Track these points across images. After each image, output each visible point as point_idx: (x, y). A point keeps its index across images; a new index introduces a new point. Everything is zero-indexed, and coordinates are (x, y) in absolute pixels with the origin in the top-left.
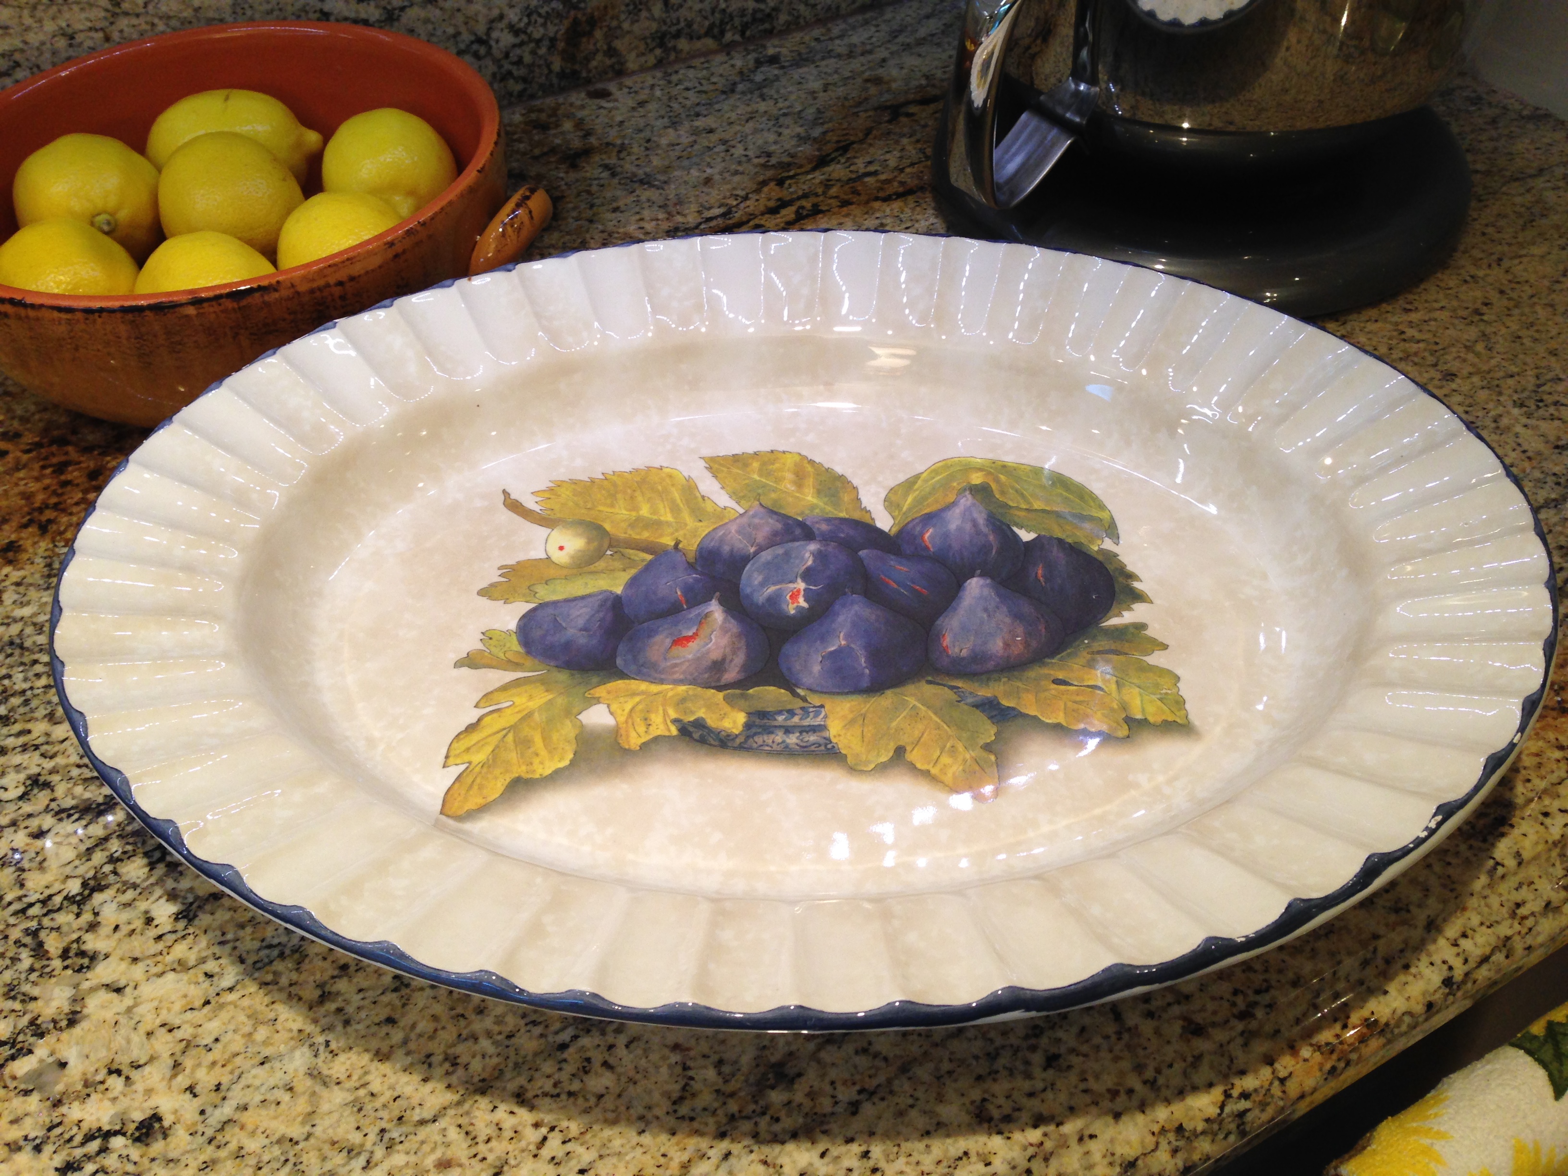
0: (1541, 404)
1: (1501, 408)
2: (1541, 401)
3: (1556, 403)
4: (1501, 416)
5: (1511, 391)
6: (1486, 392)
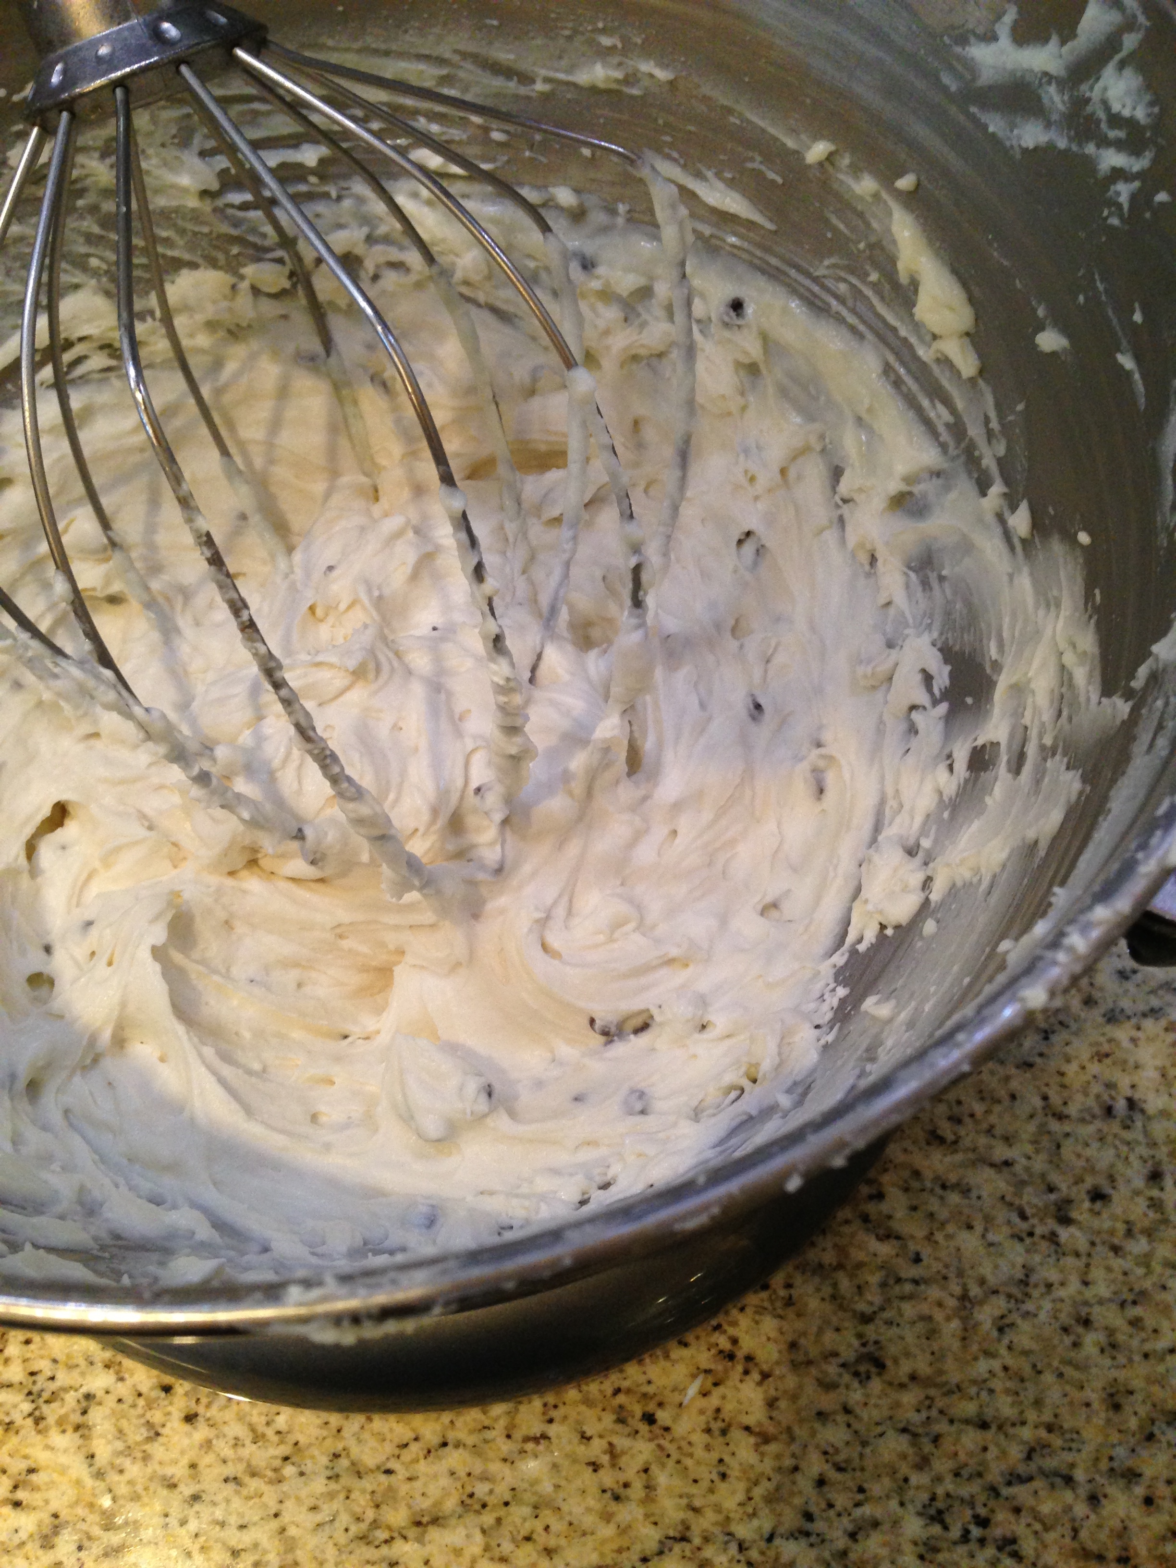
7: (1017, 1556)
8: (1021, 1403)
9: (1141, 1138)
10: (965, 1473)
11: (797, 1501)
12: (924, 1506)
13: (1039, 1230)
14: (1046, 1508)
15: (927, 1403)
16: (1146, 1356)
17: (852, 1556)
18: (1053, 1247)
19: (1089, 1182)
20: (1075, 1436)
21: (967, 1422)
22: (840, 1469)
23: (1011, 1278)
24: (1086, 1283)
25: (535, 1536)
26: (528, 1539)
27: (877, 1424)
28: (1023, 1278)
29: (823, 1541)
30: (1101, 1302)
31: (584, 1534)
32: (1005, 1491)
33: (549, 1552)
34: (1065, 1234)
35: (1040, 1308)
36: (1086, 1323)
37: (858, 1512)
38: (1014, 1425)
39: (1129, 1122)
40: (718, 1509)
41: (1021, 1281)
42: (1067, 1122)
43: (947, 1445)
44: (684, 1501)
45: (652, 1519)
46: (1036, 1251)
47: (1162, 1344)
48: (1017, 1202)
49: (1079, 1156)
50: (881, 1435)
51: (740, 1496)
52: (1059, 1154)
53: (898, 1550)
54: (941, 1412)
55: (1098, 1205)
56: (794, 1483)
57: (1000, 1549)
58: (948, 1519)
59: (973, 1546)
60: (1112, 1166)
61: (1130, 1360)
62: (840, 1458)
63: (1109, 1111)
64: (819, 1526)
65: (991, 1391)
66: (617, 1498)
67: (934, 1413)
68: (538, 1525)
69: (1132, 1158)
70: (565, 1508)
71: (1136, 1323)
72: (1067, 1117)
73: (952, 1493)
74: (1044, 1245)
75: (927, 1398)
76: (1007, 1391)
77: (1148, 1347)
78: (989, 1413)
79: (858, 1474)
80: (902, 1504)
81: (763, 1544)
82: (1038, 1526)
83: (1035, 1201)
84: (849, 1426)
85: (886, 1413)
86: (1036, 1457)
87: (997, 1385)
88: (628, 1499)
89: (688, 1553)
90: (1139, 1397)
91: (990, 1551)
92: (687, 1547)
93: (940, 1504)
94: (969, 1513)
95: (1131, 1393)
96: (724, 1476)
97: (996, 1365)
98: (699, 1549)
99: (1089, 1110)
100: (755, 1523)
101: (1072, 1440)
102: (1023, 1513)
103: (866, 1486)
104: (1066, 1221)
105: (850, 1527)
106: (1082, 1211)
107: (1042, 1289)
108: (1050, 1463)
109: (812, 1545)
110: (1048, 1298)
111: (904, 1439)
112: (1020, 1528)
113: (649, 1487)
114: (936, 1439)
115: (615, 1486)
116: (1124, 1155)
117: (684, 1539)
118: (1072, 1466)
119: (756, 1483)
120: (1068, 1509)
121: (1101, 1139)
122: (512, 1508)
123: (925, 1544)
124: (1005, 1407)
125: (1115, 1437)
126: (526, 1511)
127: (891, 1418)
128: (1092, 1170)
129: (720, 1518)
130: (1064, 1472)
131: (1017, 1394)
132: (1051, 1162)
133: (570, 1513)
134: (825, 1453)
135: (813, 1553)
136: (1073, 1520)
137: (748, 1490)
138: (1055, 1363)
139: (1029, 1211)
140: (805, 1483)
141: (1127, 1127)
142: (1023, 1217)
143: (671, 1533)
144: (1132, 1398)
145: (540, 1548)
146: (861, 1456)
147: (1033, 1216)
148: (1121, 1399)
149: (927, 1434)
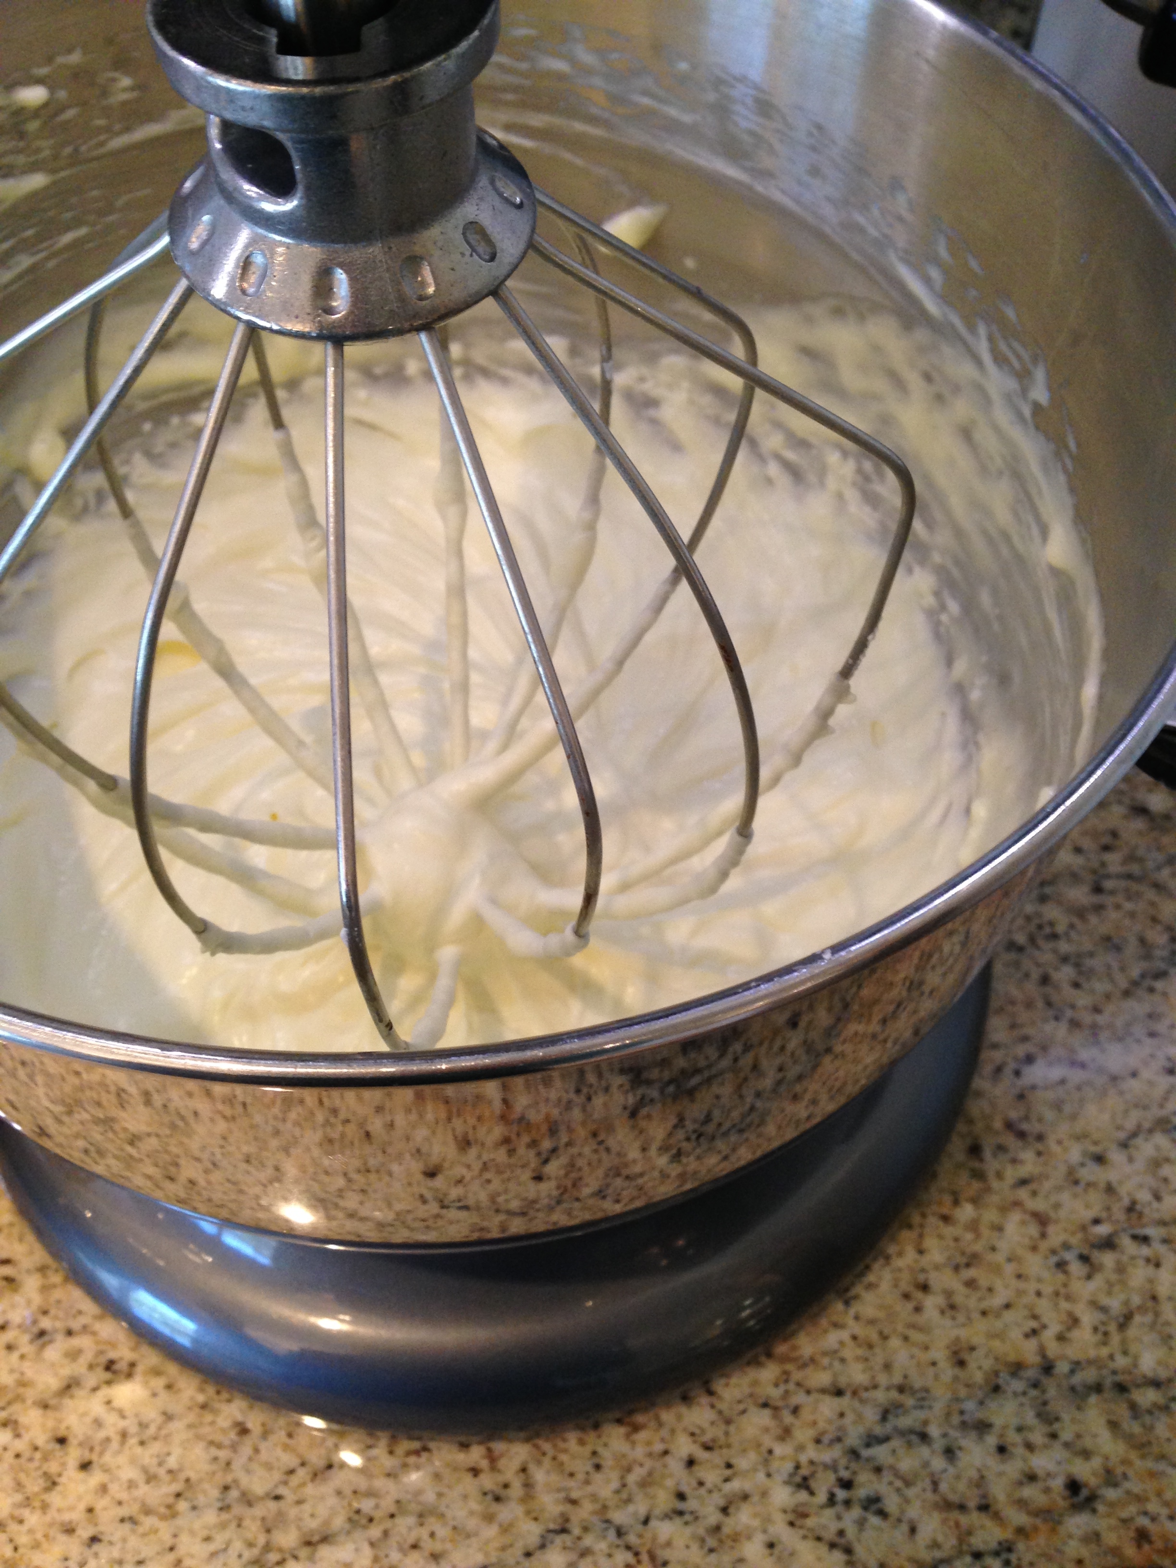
0: (841, 1494)
1: (761, 1476)
2: (847, 1485)
3: (873, 1504)
4: (745, 1497)
5: (811, 1433)
6: (764, 1418)
7: (882, 1514)
8: (871, 1368)
10: (826, 1439)
11: (670, 1483)
12: (791, 1475)
14: (906, 1464)
15: (785, 1377)
16: (984, 1313)
17: (726, 1530)
20: (924, 1395)
21: (823, 1391)
22: (707, 1448)
24: (921, 1252)
25: (422, 1544)
26: (415, 1547)
27: (740, 1402)
29: (697, 1518)
30: (937, 1267)
31: (468, 1536)
32: (865, 1453)
33: (435, 1557)
36: (925, 1288)
37: (728, 1487)
38: (867, 1389)
40: (594, 1498)
43: (806, 1415)
44: (562, 1495)
45: (534, 1515)
47: (997, 1301)
50: (744, 1412)
51: (615, 1484)
53: (767, 1520)
54: (798, 1384)
56: (665, 1466)
57: (866, 1508)
58: (813, 1484)
59: (839, 1508)
61: (969, 1318)
62: (707, 1438)
64: (691, 1504)
65: (843, 1360)
66: (498, 1499)
67: (791, 1386)
68: (424, 1533)
70: (449, 1514)
71: (971, 1284)
73: (815, 1460)
75: (786, 1373)
76: (858, 1359)
77: (984, 1305)
78: (843, 1381)
79: (725, 1451)
80: (769, 1475)
81: (639, 1528)
82: (899, 1483)
84: (713, 1406)
85: (747, 1390)
86: (890, 1417)
87: (849, 1353)
88: (508, 1499)
89: (569, 1544)
90: (980, 1353)
91: (856, 1512)
92: (566, 1539)
93: (804, 1471)
94: (831, 1478)
95: (972, 1349)
96: (598, 1467)
97: (845, 1335)
98: (579, 1538)
100: (631, 1508)
101: (923, 1399)
102: (885, 1473)
103: (733, 1461)
105: (722, 1502)
108: (905, 1422)
109: (686, 1523)
111: (767, 1412)
112: (882, 1486)
113: (528, 1485)
114: (795, 1411)
115: (494, 1488)
117: (564, 1531)
118: (926, 1423)
119: (629, 1470)
120: (926, 1465)
122: (398, 1520)
123: (794, 1511)
124: (857, 1375)
125: (963, 1392)
126: (411, 1520)
127: (751, 1395)
129: (598, 1506)
130: (918, 1429)
131: (867, 1360)
133: (454, 1519)
134: (693, 1434)
135: (688, 1530)
136: (932, 1475)
137: (622, 1478)
138: (900, 1328)
140: (675, 1465)
143: (552, 1526)
144: (975, 1354)
145: (426, 1554)
146: (727, 1434)
148: (965, 1356)
149: (787, 1406)
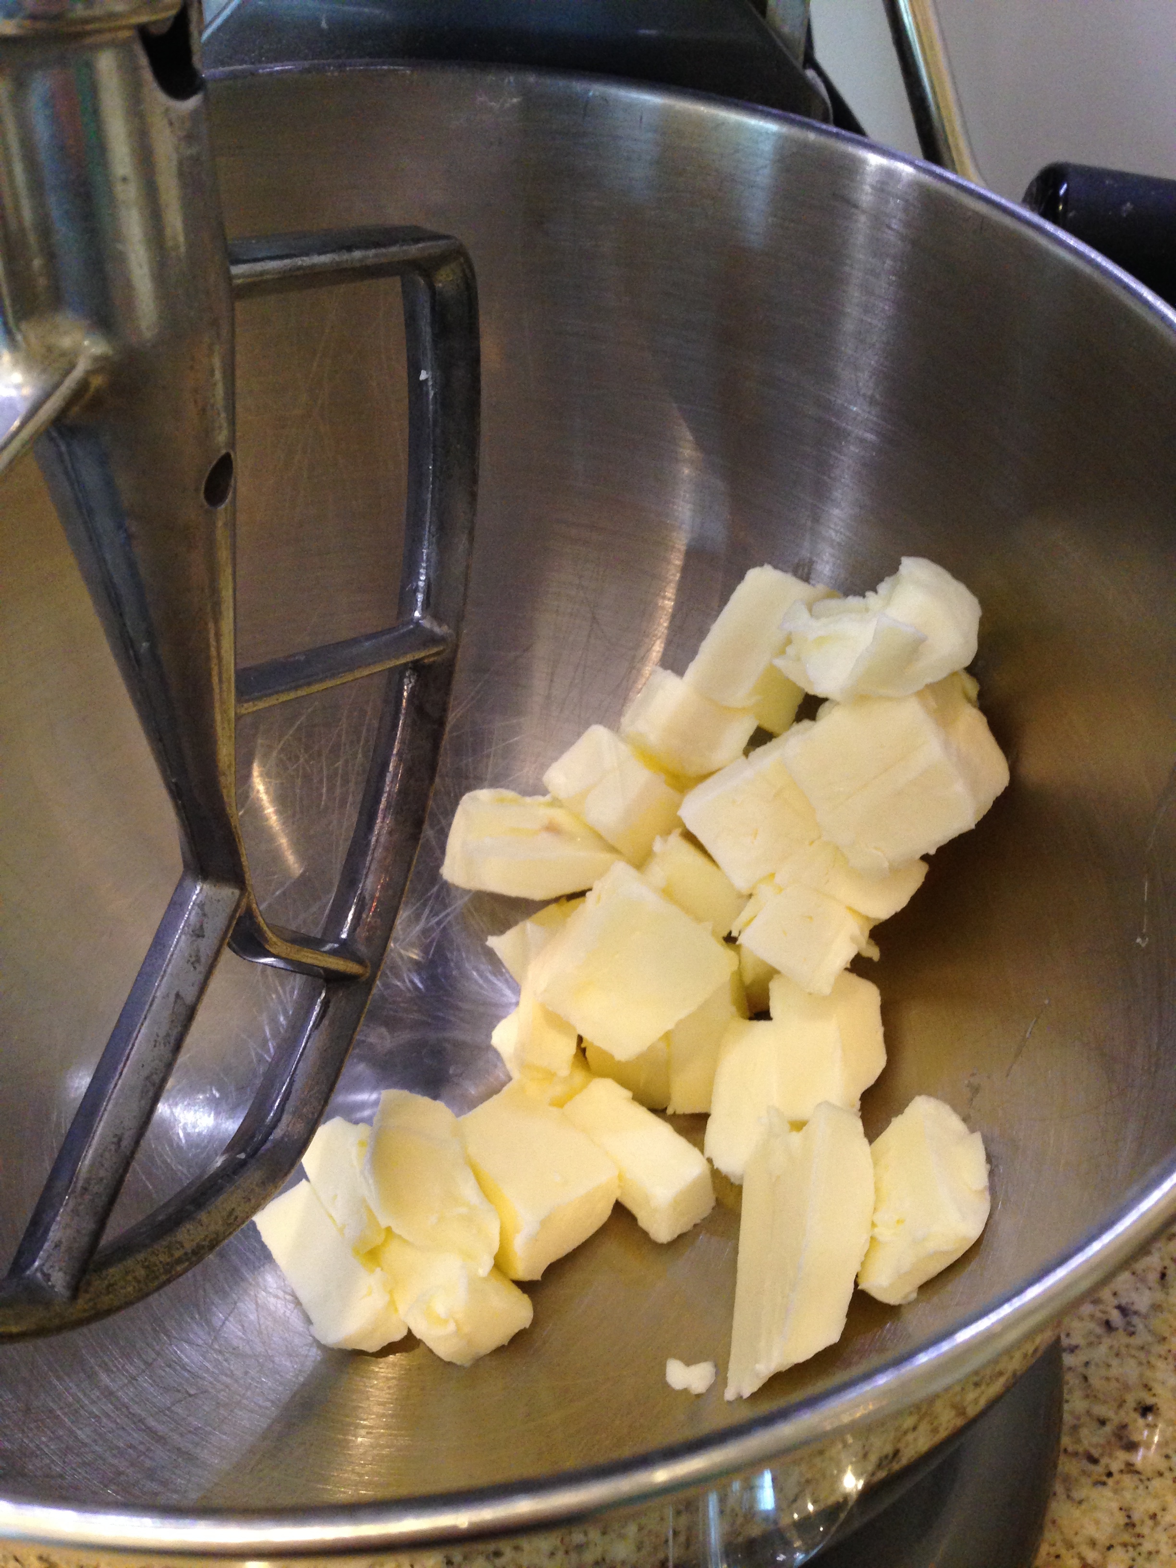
9: (1150, 1339)
13: (1115, 1467)
18: (1136, 1477)
19: (1131, 1400)
23: (1117, 1526)
28: (1127, 1520)
34: (1138, 1458)
35: (1157, 1543)
39: (1132, 1329)
41: (1127, 1524)
42: (1077, 1351)
46: (1122, 1489)
48: (1081, 1450)
49: (1108, 1379)
52: (1090, 1386)
55: (1150, 1418)
60: (1141, 1375)
63: (1108, 1325)
69: (1153, 1360)
72: (1077, 1347)
74: (1128, 1481)
83: (1095, 1440)
99: (1090, 1332)
104: (1132, 1446)
106: (1140, 1430)
107: (1150, 1523)
110: (1160, 1529)
116: (1145, 1361)
121: (1117, 1355)
128: (1126, 1388)
132: (1087, 1396)
139: (1095, 1453)
141: (1132, 1334)
142: (1094, 1461)
147: (1102, 1455)
